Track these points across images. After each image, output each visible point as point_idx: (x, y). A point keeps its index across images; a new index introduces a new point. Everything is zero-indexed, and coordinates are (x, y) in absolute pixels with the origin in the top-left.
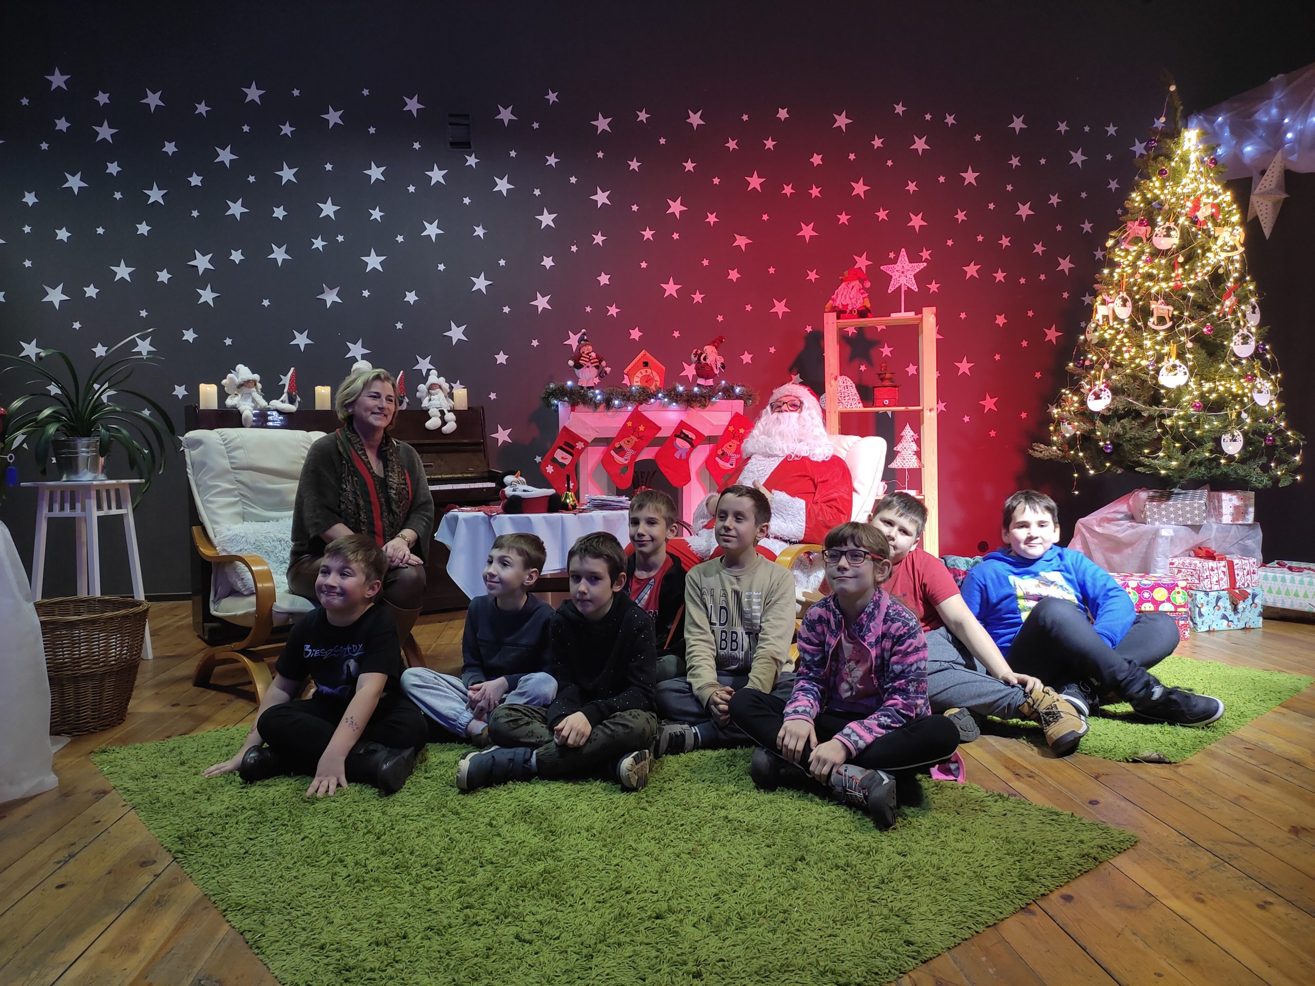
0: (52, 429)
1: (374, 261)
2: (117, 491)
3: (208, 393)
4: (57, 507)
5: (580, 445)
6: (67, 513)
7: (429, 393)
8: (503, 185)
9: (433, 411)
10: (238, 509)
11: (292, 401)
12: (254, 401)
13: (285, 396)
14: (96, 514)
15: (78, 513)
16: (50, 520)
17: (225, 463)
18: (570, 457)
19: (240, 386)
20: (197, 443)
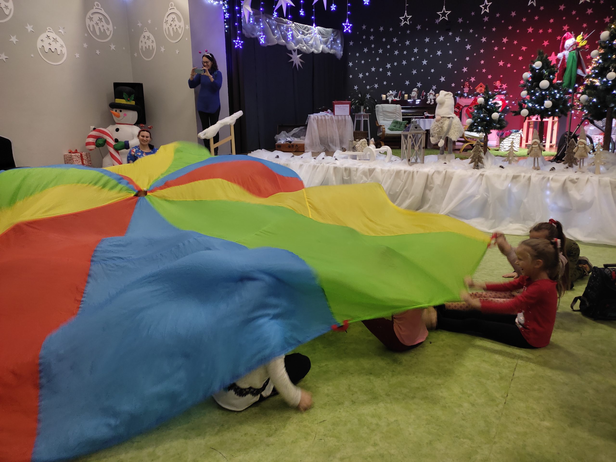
0: (357, 104)
1: (425, 62)
2: (367, 116)
3: (384, 96)
4: (358, 118)
5: (461, 107)
6: (359, 119)
7: (430, 95)
8: (458, 39)
9: (429, 100)
10: (383, 118)
11: (399, 98)
12: (392, 98)
13: (398, 97)
14: (363, 119)
15: (361, 119)
16: (357, 120)
17: (381, 110)
18: (458, 110)
19: (390, 95)
20: (378, 107)
